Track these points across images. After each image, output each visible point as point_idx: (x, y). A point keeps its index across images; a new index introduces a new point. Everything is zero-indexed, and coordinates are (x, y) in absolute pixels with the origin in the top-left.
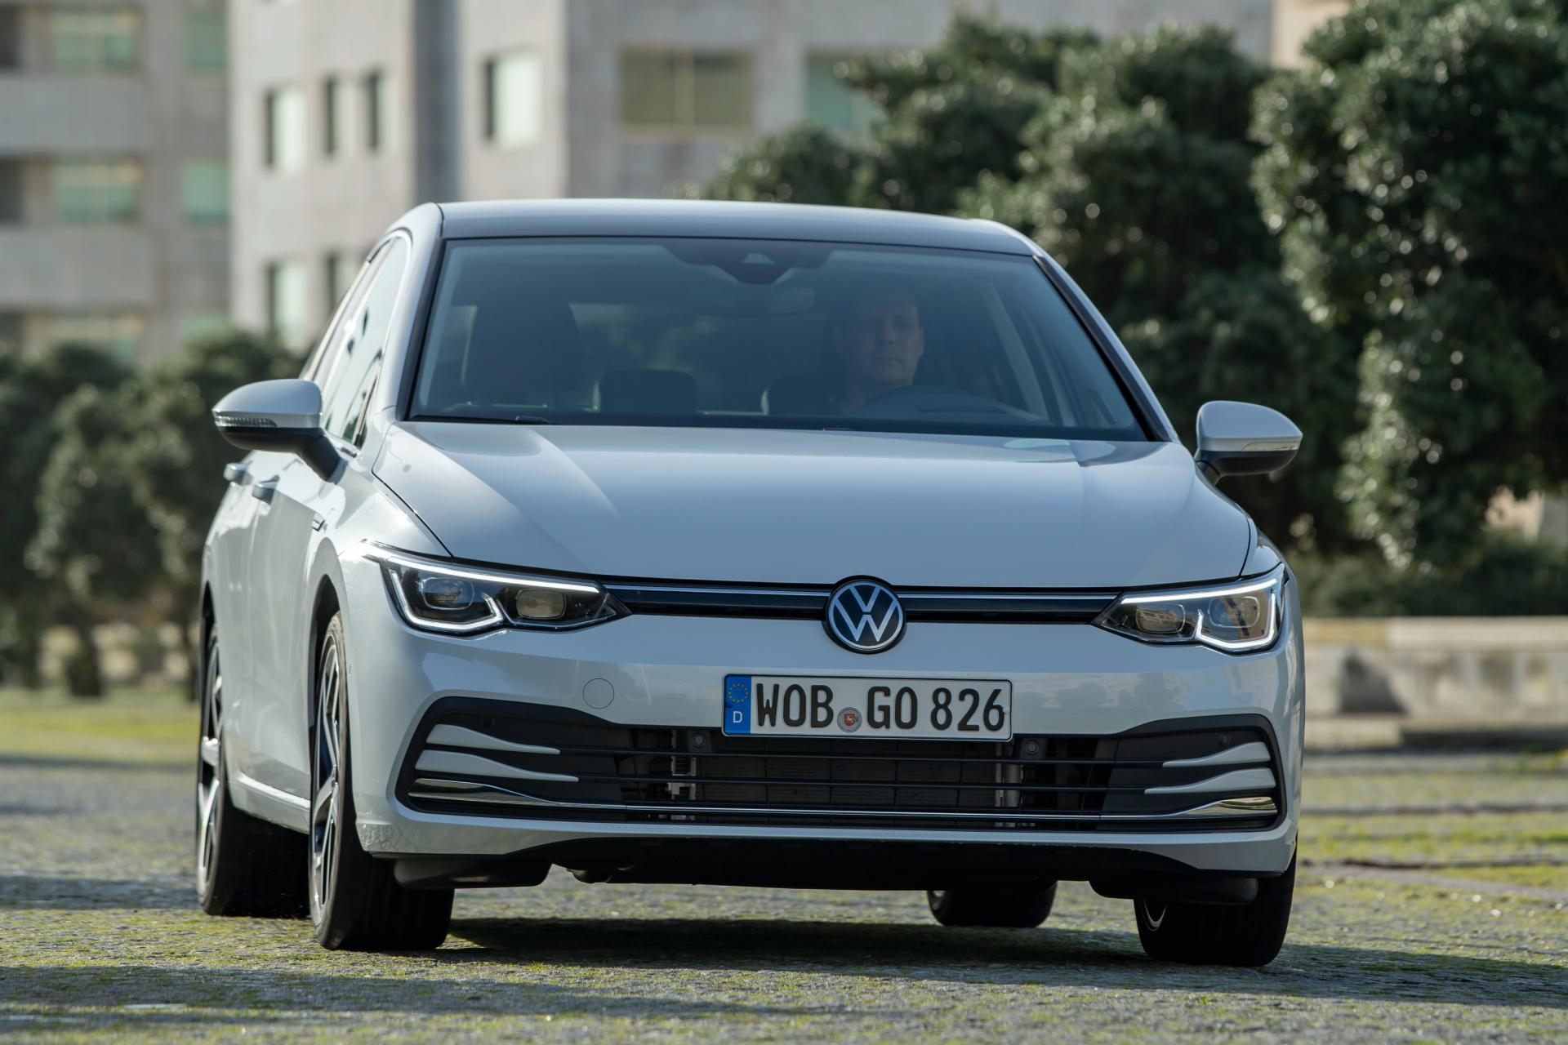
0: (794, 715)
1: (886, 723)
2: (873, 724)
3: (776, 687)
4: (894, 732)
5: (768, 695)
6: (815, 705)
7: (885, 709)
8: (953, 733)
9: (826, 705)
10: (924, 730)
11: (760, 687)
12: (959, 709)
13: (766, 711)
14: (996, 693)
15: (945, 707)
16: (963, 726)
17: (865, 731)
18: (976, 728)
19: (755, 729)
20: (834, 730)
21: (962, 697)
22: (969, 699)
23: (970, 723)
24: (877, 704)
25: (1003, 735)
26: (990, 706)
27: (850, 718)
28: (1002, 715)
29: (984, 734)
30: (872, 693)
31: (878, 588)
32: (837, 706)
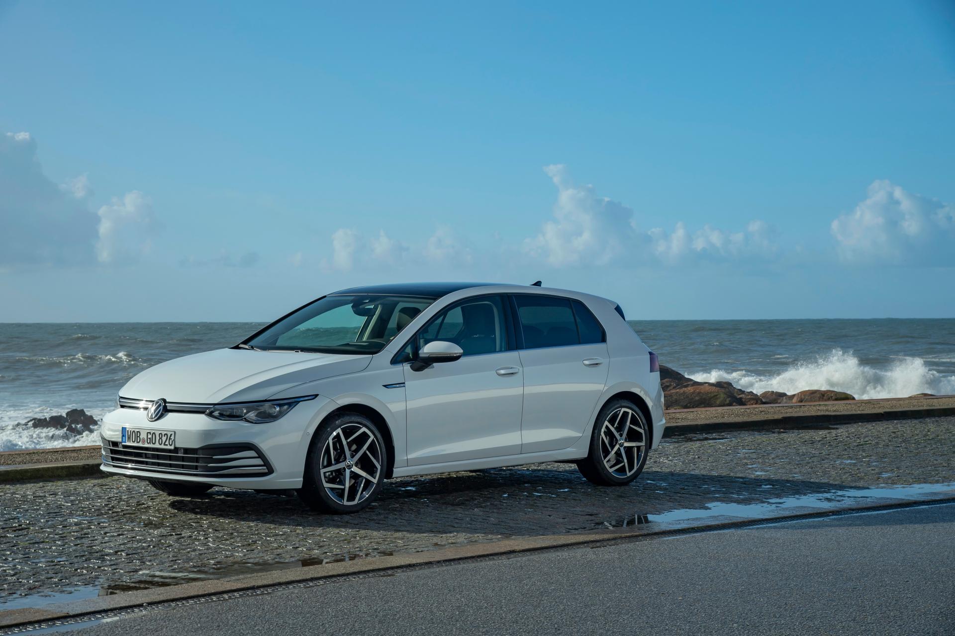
0: (134, 440)
1: (150, 443)
2: (148, 443)
3: (131, 431)
4: (151, 446)
5: (129, 434)
6: (137, 437)
7: (150, 438)
8: (163, 447)
9: (139, 437)
10: (157, 446)
11: (128, 431)
12: (164, 439)
13: (129, 438)
14: (171, 435)
15: (161, 438)
16: (165, 445)
17: (146, 445)
18: (167, 445)
19: (128, 444)
20: (140, 445)
21: (164, 436)
22: (166, 436)
23: (166, 443)
24: (149, 437)
25: (172, 447)
26: (170, 439)
27: (143, 439)
28: (172, 441)
29: (169, 447)
30: (148, 433)
31: (160, 402)
32: (141, 437)
